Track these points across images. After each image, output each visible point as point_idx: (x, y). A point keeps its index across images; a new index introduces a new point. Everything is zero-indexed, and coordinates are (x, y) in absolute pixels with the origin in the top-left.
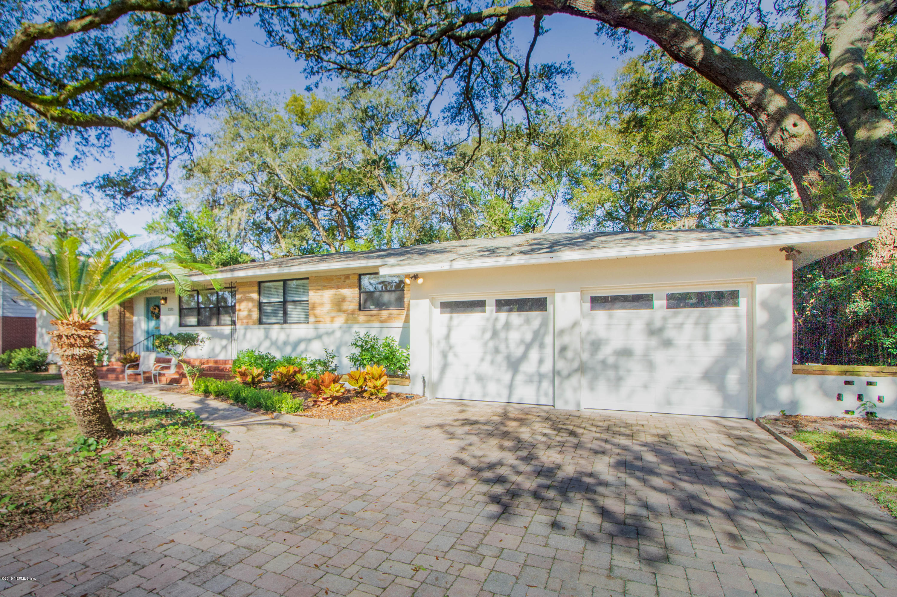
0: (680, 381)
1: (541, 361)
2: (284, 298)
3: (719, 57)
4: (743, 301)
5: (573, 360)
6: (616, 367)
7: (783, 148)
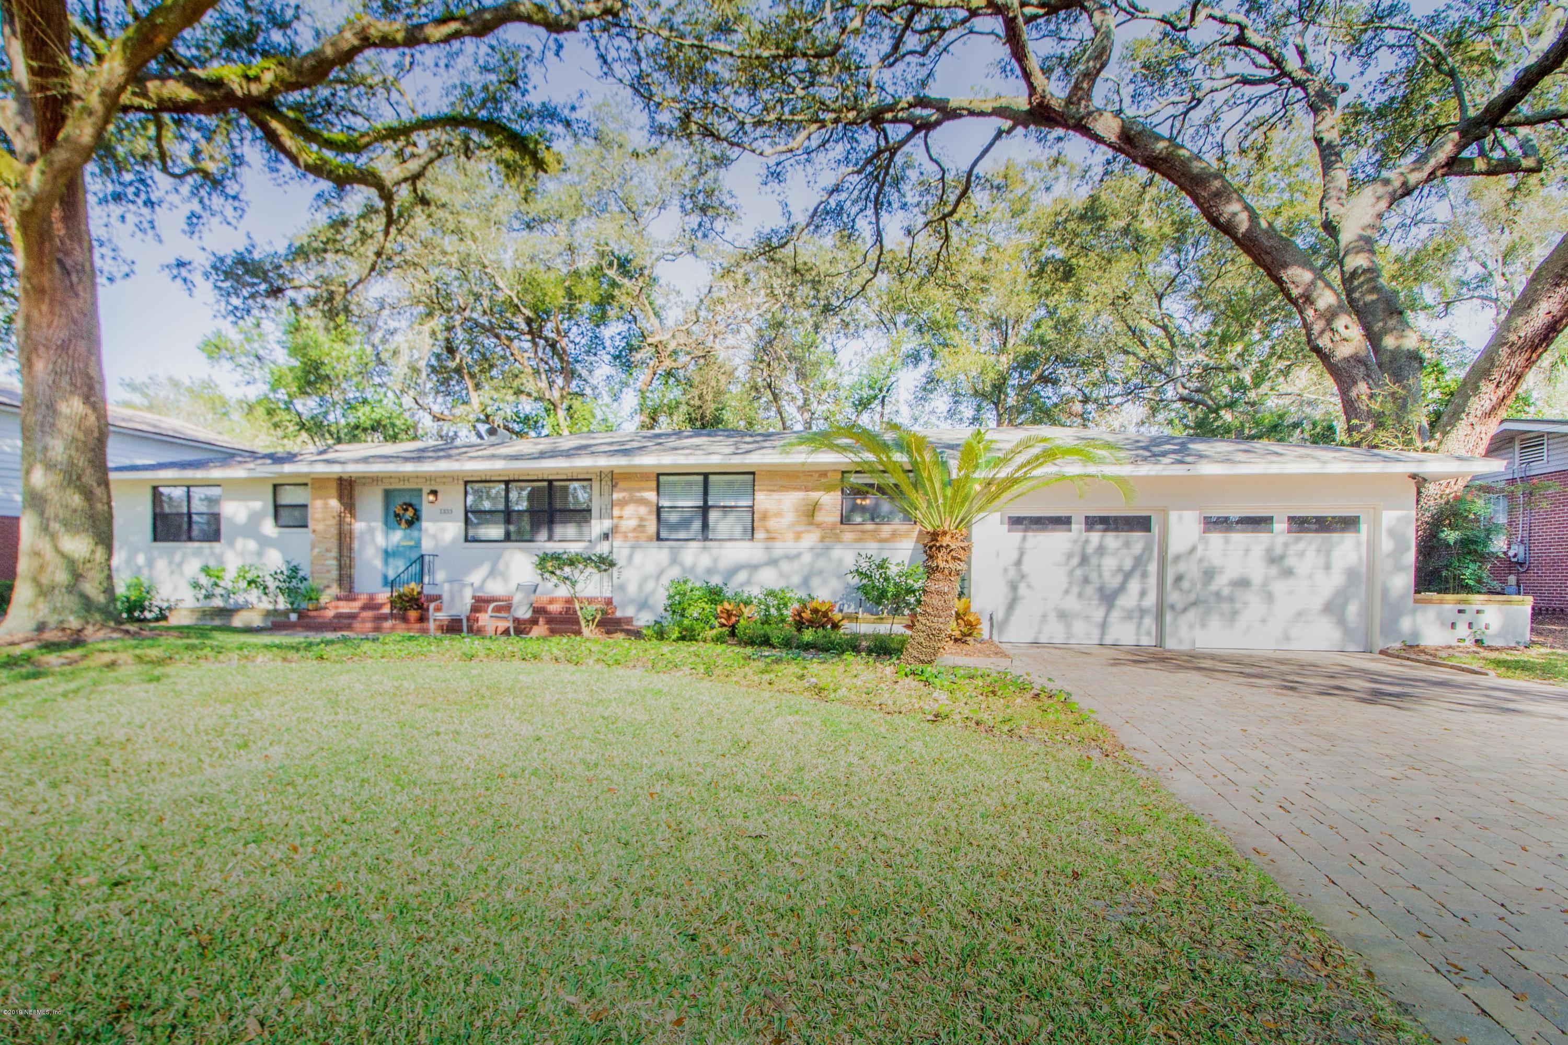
0: (1300, 614)
1: (1143, 594)
2: (706, 501)
3: (1266, 232)
4: (1364, 527)
5: (1189, 591)
6: (1231, 599)
7: (1332, 351)
